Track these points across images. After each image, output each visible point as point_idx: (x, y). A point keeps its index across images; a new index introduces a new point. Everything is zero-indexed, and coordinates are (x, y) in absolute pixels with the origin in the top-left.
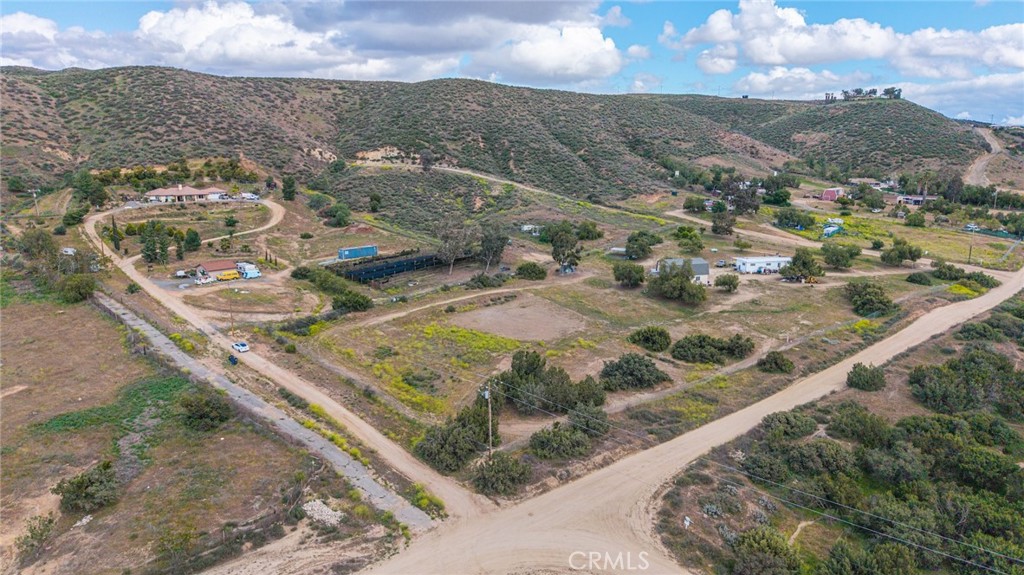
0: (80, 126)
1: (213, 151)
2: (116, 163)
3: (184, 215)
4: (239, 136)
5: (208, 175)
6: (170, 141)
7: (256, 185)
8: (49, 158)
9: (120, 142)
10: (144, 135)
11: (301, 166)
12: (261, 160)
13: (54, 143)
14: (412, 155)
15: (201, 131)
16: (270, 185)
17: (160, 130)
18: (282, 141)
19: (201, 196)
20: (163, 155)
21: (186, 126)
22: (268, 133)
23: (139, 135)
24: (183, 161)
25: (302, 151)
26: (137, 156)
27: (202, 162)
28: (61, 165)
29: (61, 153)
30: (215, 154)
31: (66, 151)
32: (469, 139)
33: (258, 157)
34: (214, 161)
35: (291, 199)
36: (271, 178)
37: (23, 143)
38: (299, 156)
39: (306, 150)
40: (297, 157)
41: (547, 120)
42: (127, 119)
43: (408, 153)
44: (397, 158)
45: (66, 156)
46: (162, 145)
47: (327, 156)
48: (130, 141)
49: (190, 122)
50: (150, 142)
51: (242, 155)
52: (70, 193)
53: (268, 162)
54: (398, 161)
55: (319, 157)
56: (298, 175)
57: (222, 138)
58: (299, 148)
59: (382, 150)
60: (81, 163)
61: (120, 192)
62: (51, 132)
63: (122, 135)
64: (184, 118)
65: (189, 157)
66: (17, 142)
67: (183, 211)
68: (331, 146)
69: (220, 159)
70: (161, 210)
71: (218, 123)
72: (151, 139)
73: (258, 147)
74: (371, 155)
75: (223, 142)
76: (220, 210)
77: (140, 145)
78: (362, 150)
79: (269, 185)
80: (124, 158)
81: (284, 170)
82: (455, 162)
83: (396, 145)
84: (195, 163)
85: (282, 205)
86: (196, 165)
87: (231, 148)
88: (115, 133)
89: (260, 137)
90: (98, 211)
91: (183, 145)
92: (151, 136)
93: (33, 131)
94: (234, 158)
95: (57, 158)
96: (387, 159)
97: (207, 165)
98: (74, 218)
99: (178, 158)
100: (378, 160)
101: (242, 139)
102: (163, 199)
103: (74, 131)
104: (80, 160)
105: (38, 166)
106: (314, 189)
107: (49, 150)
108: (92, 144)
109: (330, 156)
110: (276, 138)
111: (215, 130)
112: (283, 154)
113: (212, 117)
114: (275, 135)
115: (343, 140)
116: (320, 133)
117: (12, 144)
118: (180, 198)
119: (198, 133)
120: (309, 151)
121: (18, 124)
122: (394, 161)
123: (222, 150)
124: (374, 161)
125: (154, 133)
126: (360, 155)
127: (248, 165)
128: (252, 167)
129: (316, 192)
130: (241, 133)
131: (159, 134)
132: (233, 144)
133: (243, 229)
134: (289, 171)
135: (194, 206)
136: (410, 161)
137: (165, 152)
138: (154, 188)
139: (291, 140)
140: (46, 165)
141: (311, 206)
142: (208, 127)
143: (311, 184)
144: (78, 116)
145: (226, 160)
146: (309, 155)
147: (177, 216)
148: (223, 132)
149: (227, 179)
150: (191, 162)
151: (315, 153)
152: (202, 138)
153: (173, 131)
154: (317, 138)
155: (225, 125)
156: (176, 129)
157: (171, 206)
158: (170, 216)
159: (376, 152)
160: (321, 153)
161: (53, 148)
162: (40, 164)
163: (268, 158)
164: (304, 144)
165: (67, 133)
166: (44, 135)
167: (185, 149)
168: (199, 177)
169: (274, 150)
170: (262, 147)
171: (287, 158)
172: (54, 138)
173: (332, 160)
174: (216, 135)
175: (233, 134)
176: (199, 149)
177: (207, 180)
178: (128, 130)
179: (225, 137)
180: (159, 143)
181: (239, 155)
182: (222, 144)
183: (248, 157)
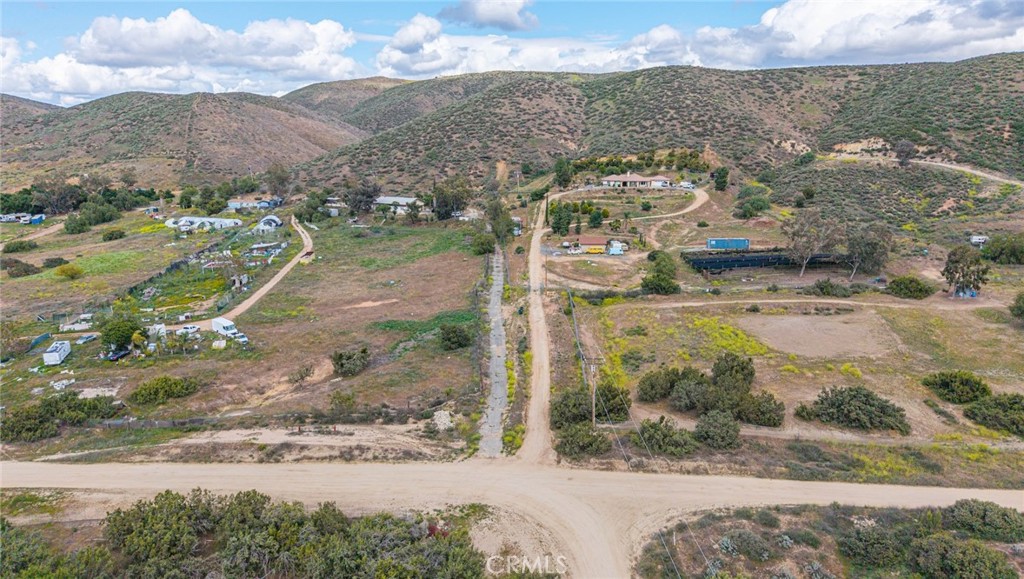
0: (594, 122)
1: (681, 142)
2: (601, 152)
3: (620, 198)
4: (714, 128)
5: (666, 165)
6: (651, 133)
7: (702, 174)
8: (561, 148)
9: (614, 134)
10: (634, 128)
11: (762, 158)
12: (722, 152)
13: (568, 136)
15: (682, 123)
17: (647, 124)
18: (754, 133)
19: (643, 183)
20: (639, 146)
21: (672, 119)
22: (743, 125)
23: (631, 128)
24: (653, 152)
25: (772, 143)
26: (619, 147)
27: (668, 152)
28: (567, 154)
29: (571, 144)
30: (682, 145)
31: (575, 143)
32: (990, 128)
33: (720, 148)
34: (678, 152)
35: (721, 190)
37: (547, 136)
38: (765, 147)
39: (776, 142)
40: (762, 148)
42: (630, 114)
43: (894, 146)
44: (879, 151)
45: (572, 146)
48: (621, 134)
49: (675, 116)
50: (636, 136)
51: (708, 146)
52: (553, 176)
53: (729, 153)
54: (880, 154)
55: (789, 149)
57: (696, 130)
58: (770, 140)
59: (865, 142)
60: (580, 152)
61: (588, 177)
62: (572, 127)
63: (618, 128)
64: (672, 112)
65: (660, 148)
66: (544, 135)
67: (621, 195)
69: (685, 149)
71: (700, 116)
73: (726, 139)
74: (850, 147)
75: (696, 134)
76: (652, 195)
77: (626, 138)
78: (842, 142)
79: (712, 175)
81: (742, 162)
82: (953, 155)
83: (883, 136)
84: (662, 152)
85: (710, 194)
86: (662, 154)
87: (701, 139)
88: (615, 127)
89: (733, 129)
90: (561, 191)
91: (660, 136)
93: (558, 127)
94: (699, 149)
95: (566, 148)
96: (867, 151)
97: (671, 155)
98: (537, 195)
99: (650, 148)
100: (856, 153)
101: (715, 131)
102: (612, 184)
103: (590, 126)
104: (581, 149)
107: (563, 141)
108: (595, 136)
110: (750, 130)
111: (695, 123)
112: (748, 146)
113: (698, 111)
114: (751, 126)
117: (540, 137)
118: (625, 184)
119: (679, 125)
120: (780, 143)
121: (550, 122)
122: (876, 154)
123: (692, 141)
124: (851, 153)
126: (837, 147)
128: (711, 157)
130: (717, 125)
131: (644, 127)
132: (704, 136)
133: (654, 214)
135: (633, 191)
137: (642, 143)
138: (613, 173)
139: (764, 132)
140: (555, 153)
142: (690, 120)
144: (597, 113)
145: (689, 151)
146: (777, 146)
147: (614, 198)
148: (701, 124)
149: (680, 169)
150: (660, 152)
151: (787, 146)
152: (679, 130)
153: (658, 124)
155: (705, 118)
156: (661, 122)
157: (613, 190)
158: (609, 198)
159: (857, 144)
160: (793, 145)
161: (566, 139)
162: (552, 153)
163: (731, 149)
164: (777, 136)
165: (583, 127)
166: (565, 129)
167: (660, 140)
168: (658, 165)
169: (741, 142)
170: (731, 139)
171: (750, 149)
172: (571, 132)
173: (805, 152)
174: (693, 127)
175: (709, 126)
176: (671, 140)
177: (663, 168)
178: (624, 124)
179: (700, 129)
180: (641, 136)
181: (704, 147)
182: (694, 136)
183: (712, 148)
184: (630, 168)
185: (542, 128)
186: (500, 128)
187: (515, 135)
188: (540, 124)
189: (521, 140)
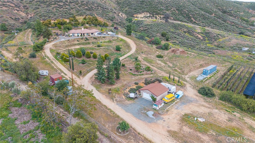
0: (27, 2)
2: (47, 17)
4: (92, 7)
5: (88, 23)
6: (66, 8)
8: (17, 15)
9: (46, 9)
10: (55, 6)
11: (119, 20)
12: (104, 17)
13: (18, 9)
14: (155, 16)
15: (77, 5)
18: (108, 10)
19: (92, 34)
20: (65, 15)
23: (53, 6)
24: (74, 17)
26: (55, 15)
28: (22, 18)
29: (21, 13)
32: (172, 10)
33: (102, 16)
34: (87, 17)
35: (130, 35)
37: (4, 8)
38: (116, 16)
39: (117, 13)
41: (193, 3)
43: (153, 15)
44: (149, 17)
45: (24, 15)
46: (63, 10)
48: (50, 8)
51: (96, 15)
52: (30, 31)
53: (107, 18)
54: (150, 18)
55: (122, 16)
57: (86, 8)
58: (115, 13)
59: (143, 14)
60: (31, 18)
61: (54, 31)
62: (16, 4)
65: (76, 16)
66: (2, 8)
67: (88, 41)
68: (122, 12)
69: (89, 16)
70: (78, 41)
72: (59, 8)
73: (100, 12)
74: (139, 16)
78: (135, 14)
80: (50, 15)
83: (148, 12)
86: (80, 19)
87: (90, 12)
88: (43, 5)
89: (99, 8)
90: (49, 42)
91: (72, 10)
92: (58, 6)
95: (20, 15)
96: (146, 17)
97: (85, 19)
98: (38, 47)
99: (72, 16)
100: (143, 18)
101: (93, 8)
102: (76, 35)
103: (25, 4)
104: (30, 16)
105: (13, 19)
107: (16, 11)
108: (34, 9)
110: (106, 8)
112: (111, 15)
122: (149, 18)
123: (88, 12)
124: (141, 18)
125: (59, 5)
126: (135, 16)
127: (100, 19)
131: (61, 5)
132: (91, 10)
135: (92, 39)
136: (155, 18)
137: (66, 13)
139: (111, 9)
140: (16, 18)
141: (139, 39)
142: (79, 3)
146: (119, 15)
147: (86, 44)
150: (78, 17)
152: (78, 8)
155: (85, 3)
156: (67, 4)
158: (83, 44)
159: (141, 15)
161: (18, 11)
163: (106, 16)
166: (13, 5)
169: (107, 13)
170: (102, 12)
173: (126, 17)
175: (90, 6)
176: (79, 12)
178: (48, 4)
182: (87, 10)
183: (99, 16)
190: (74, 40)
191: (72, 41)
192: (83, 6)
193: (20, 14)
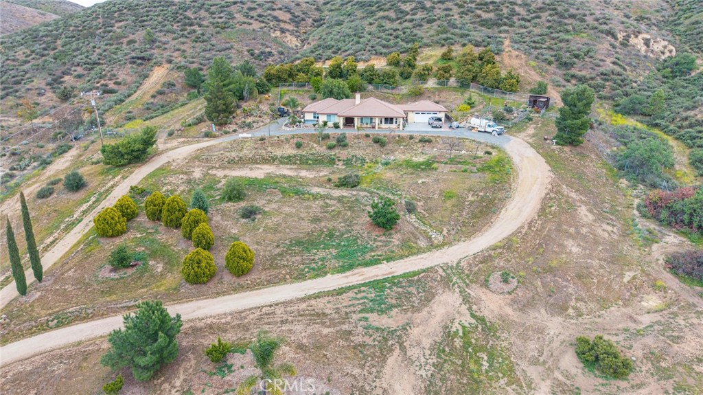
0: (333, 8)
1: (462, 36)
4: (513, 13)
6: (412, 21)
7: (511, 99)
8: (272, 45)
9: (356, 24)
10: (386, 13)
11: (608, 66)
12: (535, 53)
13: (289, 27)
15: (461, 6)
16: (538, 101)
18: (582, 21)
19: (389, 120)
20: (392, 42)
22: (560, 9)
23: (381, 14)
24: (415, 51)
25: (615, 37)
27: (439, 52)
28: (281, 53)
29: (289, 37)
30: (464, 41)
31: (298, 37)
33: (533, 46)
34: (458, 51)
35: (573, 143)
36: (542, 88)
38: (606, 45)
39: (620, 36)
40: (603, 46)
45: (292, 41)
46: (400, 27)
47: (657, 47)
48: (366, 22)
50: (388, 25)
51: (507, 42)
53: (548, 55)
55: (644, 48)
56: (599, 81)
57: (485, 16)
58: (611, 33)
62: (298, 13)
63: (365, 15)
65: (427, 45)
66: (250, 24)
68: (664, 32)
69: (470, 47)
70: (299, 146)
72: (389, 19)
73: (537, 31)
75: (485, 23)
76: (407, 157)
77: (373, 28)
79: (534, 102)
81: (573, 71)
84: (430, 53)
85: (549, 158)
86: (430, 57)
87: (494, 31)
88: (359, 14)
89: (545, 15)
91: (426, 26)
92: (393, 15)
93: (275, 13)
94: (492, 47)
95: (281, 44)
97: (446, 57)
99: (410, 46)
101: (515, 19)
102: (321, 121)
105: (252, 54)
106: (629, 112)
107: (278, 33)
109: (664, 48)
110: (573, 16)
112: (578, 42)
114: (573, 11)
115: (687, 22)
116: (646, 12)
117: (245, 26)
118: (349, 121)
119: (455, 10)
120: (627, 38)
123: (479, 34)
127: (512, 60)
128: (516, 63)
129: (631, 122)
130: (517, 9)
132: (499, 25)
134: (583, 73)
135: (364, 142)
139: (597, 20)
140: (263, 53)
141: (621, 168)
143: (623, 101)
145: (477, 51)
146: (625, 44)
148: (491, 7)
149: (464, 85)
150: (426, 52)
151: (638, 42)
152: (456, 16)
153: (424, 8)
154: (640, 19)
160: (647, 42)
161: (283, 31)
162: (257, 52)
163: (549, 48)
164: (621, 27)
165: (317, 15)
166: (287, 17)
167: (428, 32)
168: (423, 77)
169: (563, 36)
170: (545, 31)
171: (585, 48)
172: (296, 21)
173: (668, 54)
174: (479, 12)
175: (505, 11)
176: (445, 32)
177: (431, 83)
178: (374, 8)
179: (491, 15)
180: (396, 25)
181: (502, 43)
182: (483, 25)
183: (516, 46)
184: (370, 81)
185: (252, 13)
186: (189, 14)
187: (205, 23)
188: (251, 9)
189: (212, 30)
190: (280, 143)
191: (272, 145)
192: (481, 9)
193: (286, 40)
